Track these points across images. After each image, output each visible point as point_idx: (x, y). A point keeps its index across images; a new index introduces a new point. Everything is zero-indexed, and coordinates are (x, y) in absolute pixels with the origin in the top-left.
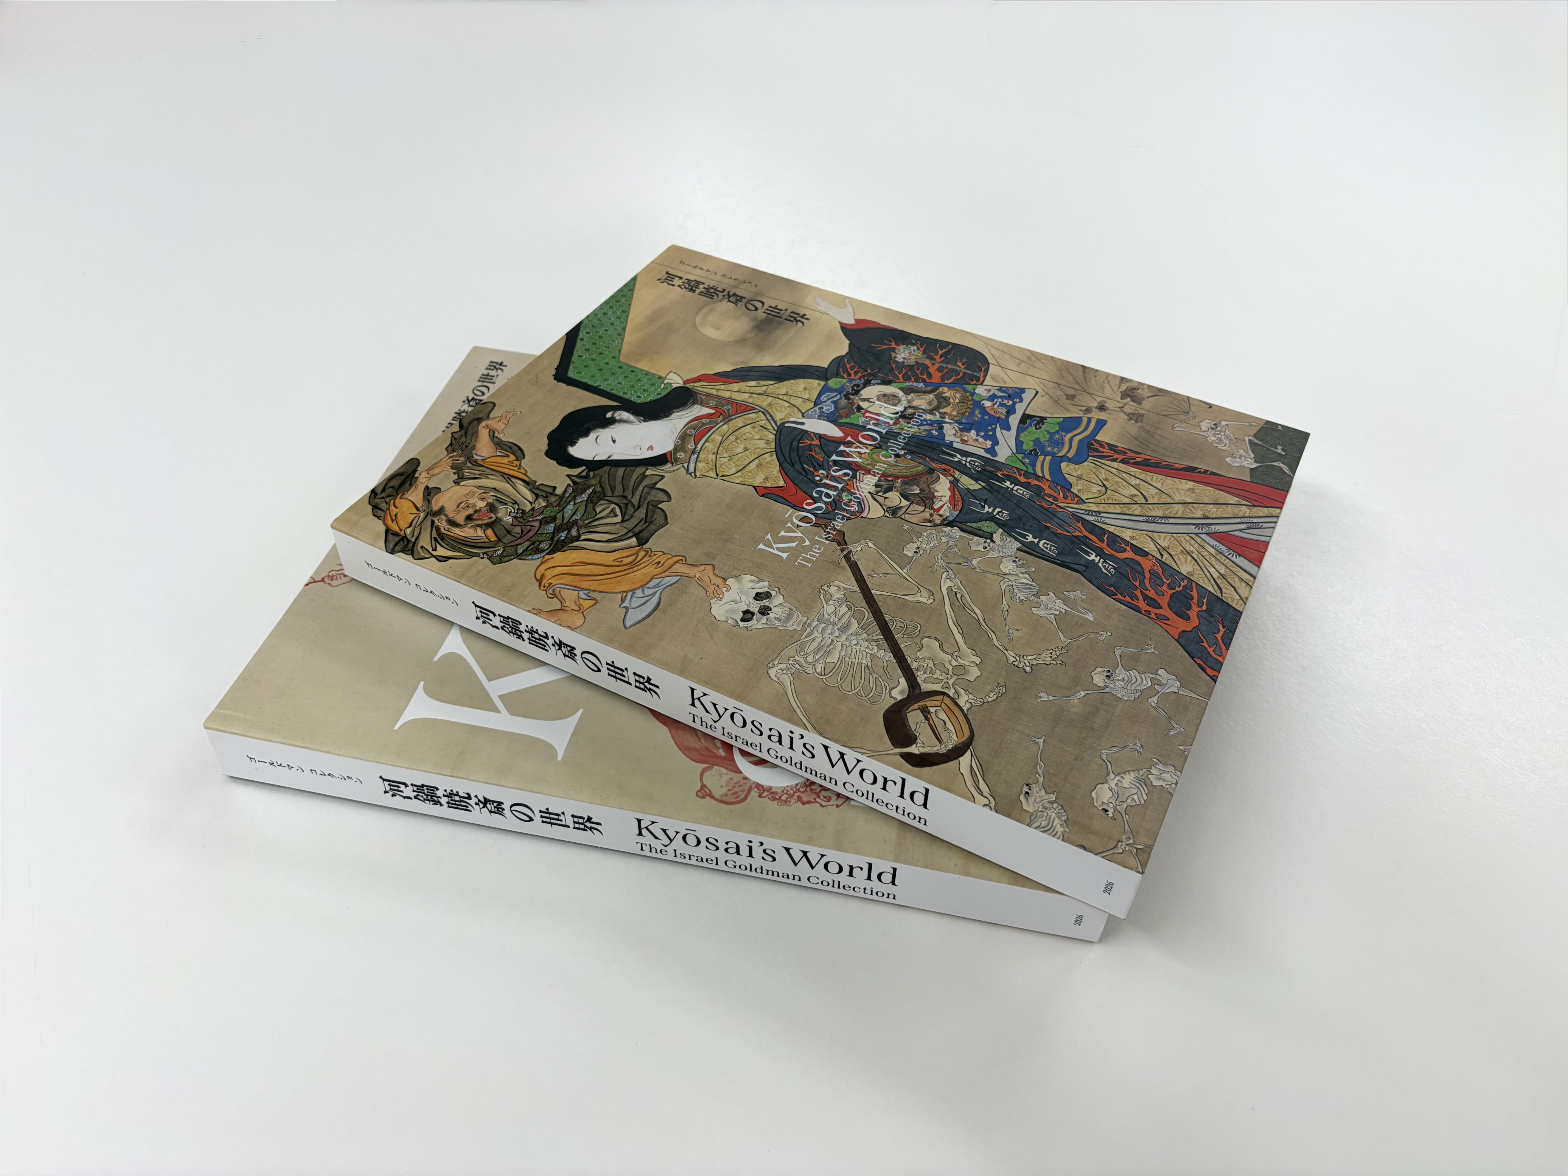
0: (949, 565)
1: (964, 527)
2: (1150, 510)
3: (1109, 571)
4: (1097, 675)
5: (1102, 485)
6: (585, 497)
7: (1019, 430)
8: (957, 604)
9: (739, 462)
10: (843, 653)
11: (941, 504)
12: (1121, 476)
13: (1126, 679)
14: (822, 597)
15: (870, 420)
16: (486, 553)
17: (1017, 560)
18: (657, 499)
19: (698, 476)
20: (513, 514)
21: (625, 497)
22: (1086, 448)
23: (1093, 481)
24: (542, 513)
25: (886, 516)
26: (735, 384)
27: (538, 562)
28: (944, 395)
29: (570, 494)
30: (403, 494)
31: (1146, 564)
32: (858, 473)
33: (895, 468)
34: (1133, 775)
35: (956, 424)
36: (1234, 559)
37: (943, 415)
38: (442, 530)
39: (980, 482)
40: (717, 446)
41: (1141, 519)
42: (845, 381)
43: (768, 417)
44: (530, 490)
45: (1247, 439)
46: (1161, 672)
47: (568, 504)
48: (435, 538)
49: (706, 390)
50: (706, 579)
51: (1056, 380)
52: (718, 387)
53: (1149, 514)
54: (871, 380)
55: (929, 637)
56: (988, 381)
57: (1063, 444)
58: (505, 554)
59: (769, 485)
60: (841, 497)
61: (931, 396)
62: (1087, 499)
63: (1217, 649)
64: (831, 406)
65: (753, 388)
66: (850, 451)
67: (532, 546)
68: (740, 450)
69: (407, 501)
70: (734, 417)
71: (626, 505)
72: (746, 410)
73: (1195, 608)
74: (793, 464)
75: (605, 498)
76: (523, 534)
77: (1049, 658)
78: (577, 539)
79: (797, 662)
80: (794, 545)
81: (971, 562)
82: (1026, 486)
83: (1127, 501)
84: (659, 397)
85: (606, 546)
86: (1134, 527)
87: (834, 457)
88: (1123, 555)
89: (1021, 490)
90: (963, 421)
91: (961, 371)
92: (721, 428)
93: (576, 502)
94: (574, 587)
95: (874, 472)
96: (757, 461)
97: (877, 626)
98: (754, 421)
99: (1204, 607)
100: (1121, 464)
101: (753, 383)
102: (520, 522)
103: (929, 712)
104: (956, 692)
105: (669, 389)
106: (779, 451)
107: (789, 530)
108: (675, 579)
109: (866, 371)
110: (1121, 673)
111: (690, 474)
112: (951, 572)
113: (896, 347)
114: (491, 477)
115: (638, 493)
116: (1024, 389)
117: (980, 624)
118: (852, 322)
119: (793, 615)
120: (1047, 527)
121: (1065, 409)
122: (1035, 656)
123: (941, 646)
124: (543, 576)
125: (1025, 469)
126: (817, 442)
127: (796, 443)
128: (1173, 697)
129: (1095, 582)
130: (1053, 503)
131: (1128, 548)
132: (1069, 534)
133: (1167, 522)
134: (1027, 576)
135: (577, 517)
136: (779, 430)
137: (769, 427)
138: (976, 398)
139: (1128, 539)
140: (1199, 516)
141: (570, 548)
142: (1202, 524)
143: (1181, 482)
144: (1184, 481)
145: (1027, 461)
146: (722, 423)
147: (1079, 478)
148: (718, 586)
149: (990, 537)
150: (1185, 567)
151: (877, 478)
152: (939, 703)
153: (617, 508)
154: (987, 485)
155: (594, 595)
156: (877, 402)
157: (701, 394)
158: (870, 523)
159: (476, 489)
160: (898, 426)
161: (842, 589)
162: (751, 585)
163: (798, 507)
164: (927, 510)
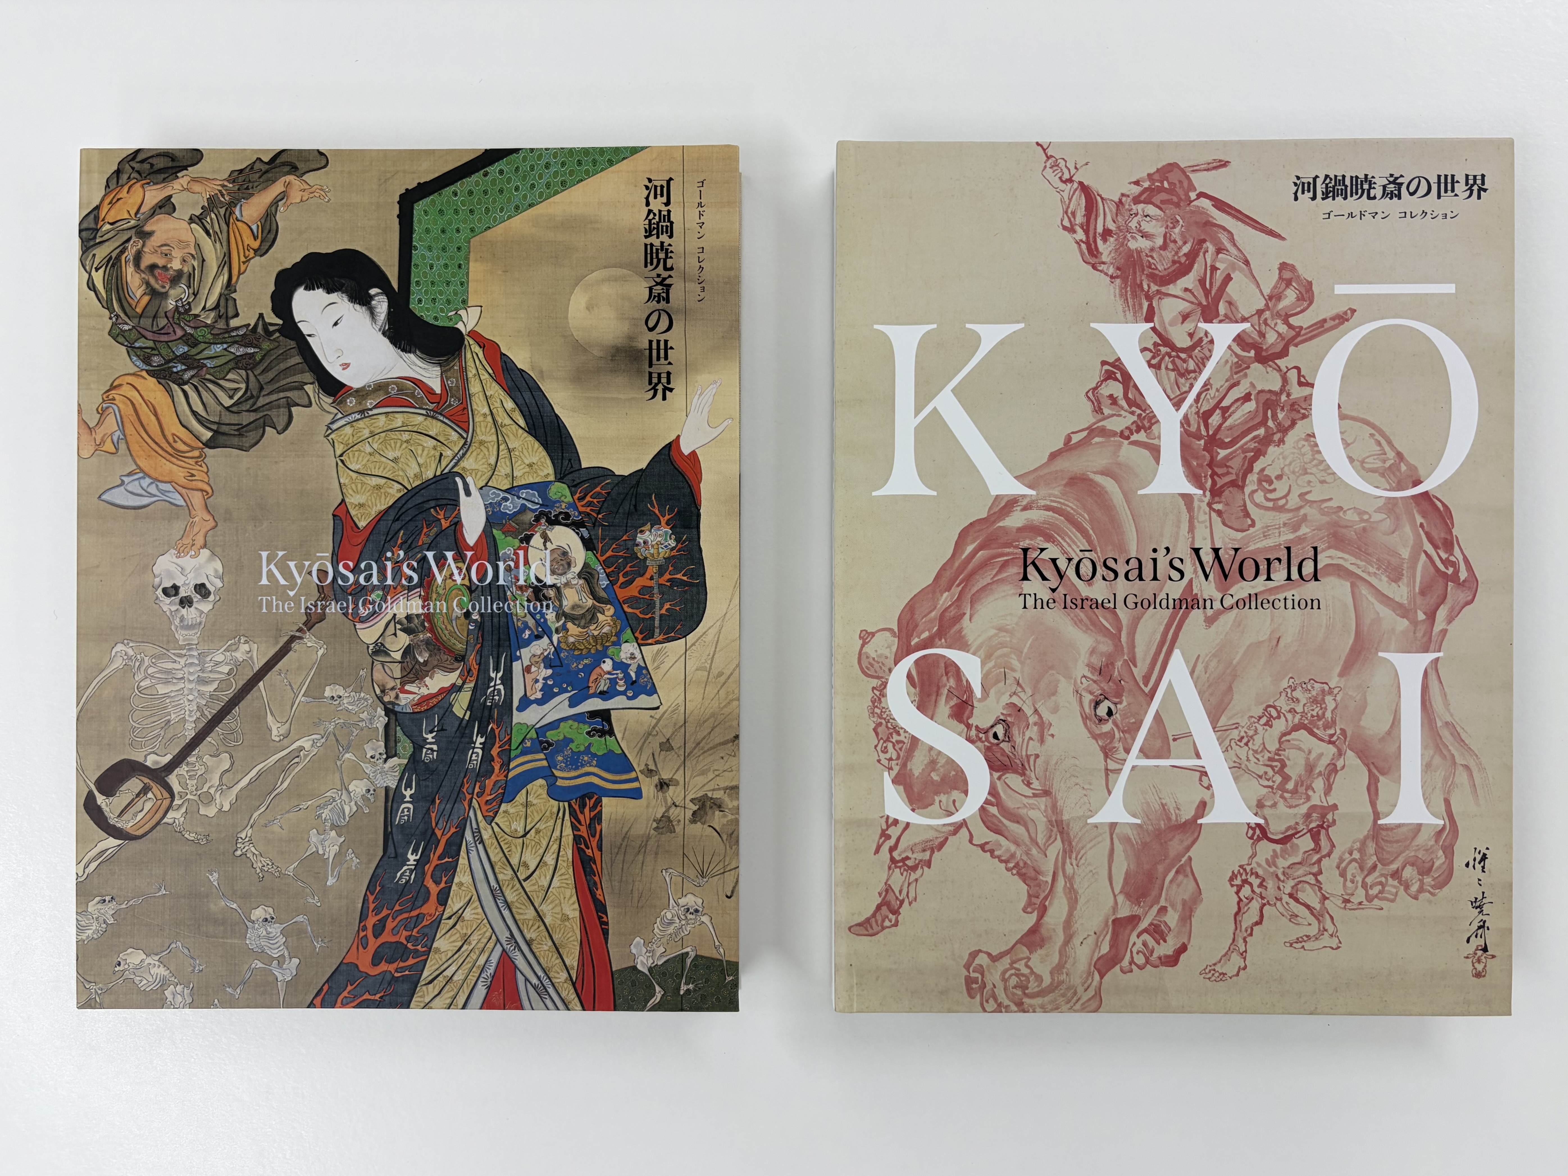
0: (332, 735)
1: (392, 725)
2: (512, 888)
3: (400, 878)
4: (262, 911)
5: (528, 829)
6: (241, 351)
7: (577, 718)
8: (286, 763)
9: (372, 466)
10: (173, 694)
11: (415, 690)
12: (551, 843)
13: (271, 935)
14: (230, 642)
15: (512, 560)
16: (117, 316)
17: (372, 792)
18: (275, 420)
19: (329, 438)
20: (180, 304)
21: (261, 388)
22: (579, 794)
23: (529, 820)
24: (195, 328)
25: (368, 647)
26: (497, 387)
27: (134, 369)
28: (599, 615)
29: (238, 335)
30: (148, 183)
31: (430, 908)
32: (418, 590)
33: (446, 621)
34: (167, 973)
35: (553, 649)
36: (480, 984)
37: (564, 628)
38: (123, 257)
39: (468, 713)
40: (385, 429)
41: (493, 883)
42: (569, 499)
43: (461, 453)
44: (221, 295)
45: (689, 949)
46: (296, 961)
47: (222, 343)
48: (111, 258)
49: (470, 363)
50: (196, 529)
51: (690, 720)
52: (482, 372)
53: (504, 889)
54: (584, 527)
55: (231, 757)
56: (649, 651)
57: (577, 768)
58: (126, 334)
59: (353, 512)
60: (373, 591)
61: (590, 602)
62: (497, 824)
63: (349, 1000)
64: (514, 507)
65: (501, 410)
66: (449, 565)
67: (149, 351)
68: (391, 455)
69: (142, 194)
70: (441, 418)
71: (252, 397)
72: (460, 424)
73: (392, 967)
74: (398, 520)
75: (249, 372)
76: (159, 332)
77: (260, 865)
78: (181, 383)
79: (143, 660)
80: (282, 582)
81: (347, 752)
82: (487, 758)
83: (515, 861)
84: (432, 322)
85: (187, 416)
86: (477, 881)
87: (430, 555)
88: (430, 883)
89: (477, 756)
90: (562, 655)
91: (654, 613)
92: (415, 416)
93: (229, 349)
94: (122, 422)
95: (429, 604)
96: (382, 481)
97: (220, 707)
98: (445, 443)
99: (396, 975)
100: (571, 837)
101: (510, 404)
102: (173, 318)
103: (145, 794)
104: (180, 806)
105: (450, 324)
106: (410, 495)
107: (300, 568)
108: (182, 503)
109: (598, 513)
110: (275, 929)
111: (329, 428)
112: (323, 740)
113: (663, 523)
114: (218, 245)
115: (274, 397)
116: (655, 692)
117: (271, 793)
118: (686, 451)
119: (194, 629)
120: (433, 801)
121: (641, 749)
122: (257, 853)
123: (226, 771)
124: (120, 385)
125: (513, 748)
126: (445, 524)
127: (433, 503)
128: (271, 979)
129: (380, 871)
130: (473, 794)
131: (443, 885)
132: (434, 824)
133: (502, 909)
134: (355, 809)
135: (209, 363)
136: (446, 476)
137: (444, 464)
138: (611, 651)
139: (456, 880)
140: (528, 937)
141: (166, 386)
142: (516, 942)
143: (573, 903)
144: (576, 906)
145: (528, 744)
146: (424, 412)
147: (527, 805)
148: (193, 545)
149: (390, 755)
150: (444, 944)
151: (420, 611)
152: (159, 797)
153: (243, 390)
154: (468, 721)
155: (123, 446)
156: (548, 552)
157: (460, 362)
158: (350, 637)
159: (192, 244)
160: (519, 593)
161: (249, 655)
162: (211, 572)
163: (336, 559)
164: (398, 681)
